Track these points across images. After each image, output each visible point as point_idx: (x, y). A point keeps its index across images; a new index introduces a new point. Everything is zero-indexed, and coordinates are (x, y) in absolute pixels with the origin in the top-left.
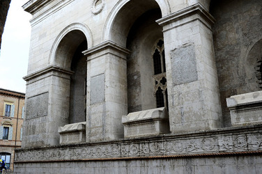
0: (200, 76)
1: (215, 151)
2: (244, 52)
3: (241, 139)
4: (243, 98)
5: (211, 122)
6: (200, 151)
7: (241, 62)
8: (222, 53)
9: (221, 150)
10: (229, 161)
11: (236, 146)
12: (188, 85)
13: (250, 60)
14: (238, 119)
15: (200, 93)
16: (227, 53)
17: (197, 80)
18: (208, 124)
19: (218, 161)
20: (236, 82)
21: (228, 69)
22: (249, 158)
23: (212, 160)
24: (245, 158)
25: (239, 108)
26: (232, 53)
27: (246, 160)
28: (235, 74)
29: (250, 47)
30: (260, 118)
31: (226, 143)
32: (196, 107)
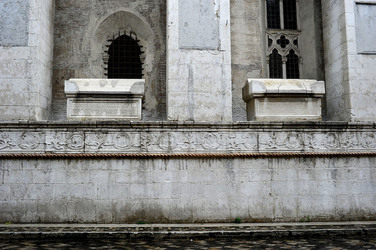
0: (32, 40)
1: (40, 150)
2: (94, 23)
3: (77, 137)
4: (87, 84)
5: (38, 110)
6: (17, 151)
7: (86, 35)
8: (64, 16)
9: (48, 149)
10: (56, 165)
11: (70, 146)
12: (11, 50)
13: (99, 35)
14: (76, 110)
15: (28, 65)
16: (71, 16)
17: (26, 45)
18: (34, 113)
19: (41, 164)
20: (75, 60)
21: (68, 40)
22: (84, 162)
23: (33, 162)
24: (79, 161)
25: (80, 96)
26: (77, 19)
27: (80, 165)
28: (76, 50)
29: (103, 19)
30: (104, 113)
31: (56, 141)
32: (19, 85)
